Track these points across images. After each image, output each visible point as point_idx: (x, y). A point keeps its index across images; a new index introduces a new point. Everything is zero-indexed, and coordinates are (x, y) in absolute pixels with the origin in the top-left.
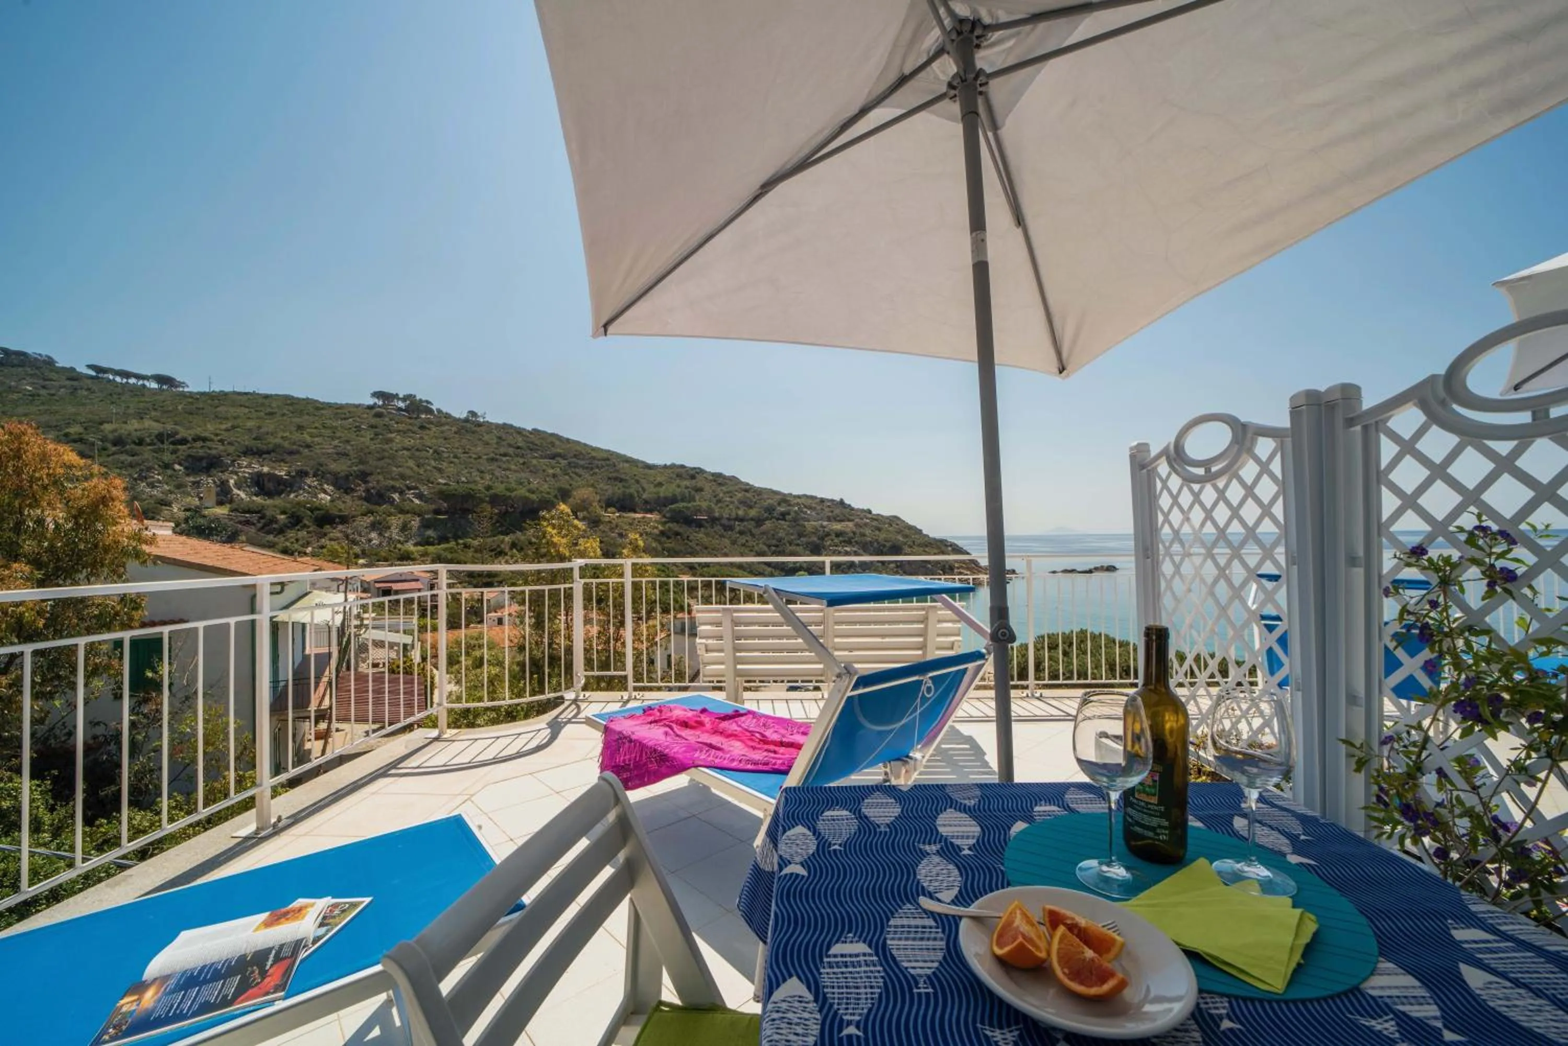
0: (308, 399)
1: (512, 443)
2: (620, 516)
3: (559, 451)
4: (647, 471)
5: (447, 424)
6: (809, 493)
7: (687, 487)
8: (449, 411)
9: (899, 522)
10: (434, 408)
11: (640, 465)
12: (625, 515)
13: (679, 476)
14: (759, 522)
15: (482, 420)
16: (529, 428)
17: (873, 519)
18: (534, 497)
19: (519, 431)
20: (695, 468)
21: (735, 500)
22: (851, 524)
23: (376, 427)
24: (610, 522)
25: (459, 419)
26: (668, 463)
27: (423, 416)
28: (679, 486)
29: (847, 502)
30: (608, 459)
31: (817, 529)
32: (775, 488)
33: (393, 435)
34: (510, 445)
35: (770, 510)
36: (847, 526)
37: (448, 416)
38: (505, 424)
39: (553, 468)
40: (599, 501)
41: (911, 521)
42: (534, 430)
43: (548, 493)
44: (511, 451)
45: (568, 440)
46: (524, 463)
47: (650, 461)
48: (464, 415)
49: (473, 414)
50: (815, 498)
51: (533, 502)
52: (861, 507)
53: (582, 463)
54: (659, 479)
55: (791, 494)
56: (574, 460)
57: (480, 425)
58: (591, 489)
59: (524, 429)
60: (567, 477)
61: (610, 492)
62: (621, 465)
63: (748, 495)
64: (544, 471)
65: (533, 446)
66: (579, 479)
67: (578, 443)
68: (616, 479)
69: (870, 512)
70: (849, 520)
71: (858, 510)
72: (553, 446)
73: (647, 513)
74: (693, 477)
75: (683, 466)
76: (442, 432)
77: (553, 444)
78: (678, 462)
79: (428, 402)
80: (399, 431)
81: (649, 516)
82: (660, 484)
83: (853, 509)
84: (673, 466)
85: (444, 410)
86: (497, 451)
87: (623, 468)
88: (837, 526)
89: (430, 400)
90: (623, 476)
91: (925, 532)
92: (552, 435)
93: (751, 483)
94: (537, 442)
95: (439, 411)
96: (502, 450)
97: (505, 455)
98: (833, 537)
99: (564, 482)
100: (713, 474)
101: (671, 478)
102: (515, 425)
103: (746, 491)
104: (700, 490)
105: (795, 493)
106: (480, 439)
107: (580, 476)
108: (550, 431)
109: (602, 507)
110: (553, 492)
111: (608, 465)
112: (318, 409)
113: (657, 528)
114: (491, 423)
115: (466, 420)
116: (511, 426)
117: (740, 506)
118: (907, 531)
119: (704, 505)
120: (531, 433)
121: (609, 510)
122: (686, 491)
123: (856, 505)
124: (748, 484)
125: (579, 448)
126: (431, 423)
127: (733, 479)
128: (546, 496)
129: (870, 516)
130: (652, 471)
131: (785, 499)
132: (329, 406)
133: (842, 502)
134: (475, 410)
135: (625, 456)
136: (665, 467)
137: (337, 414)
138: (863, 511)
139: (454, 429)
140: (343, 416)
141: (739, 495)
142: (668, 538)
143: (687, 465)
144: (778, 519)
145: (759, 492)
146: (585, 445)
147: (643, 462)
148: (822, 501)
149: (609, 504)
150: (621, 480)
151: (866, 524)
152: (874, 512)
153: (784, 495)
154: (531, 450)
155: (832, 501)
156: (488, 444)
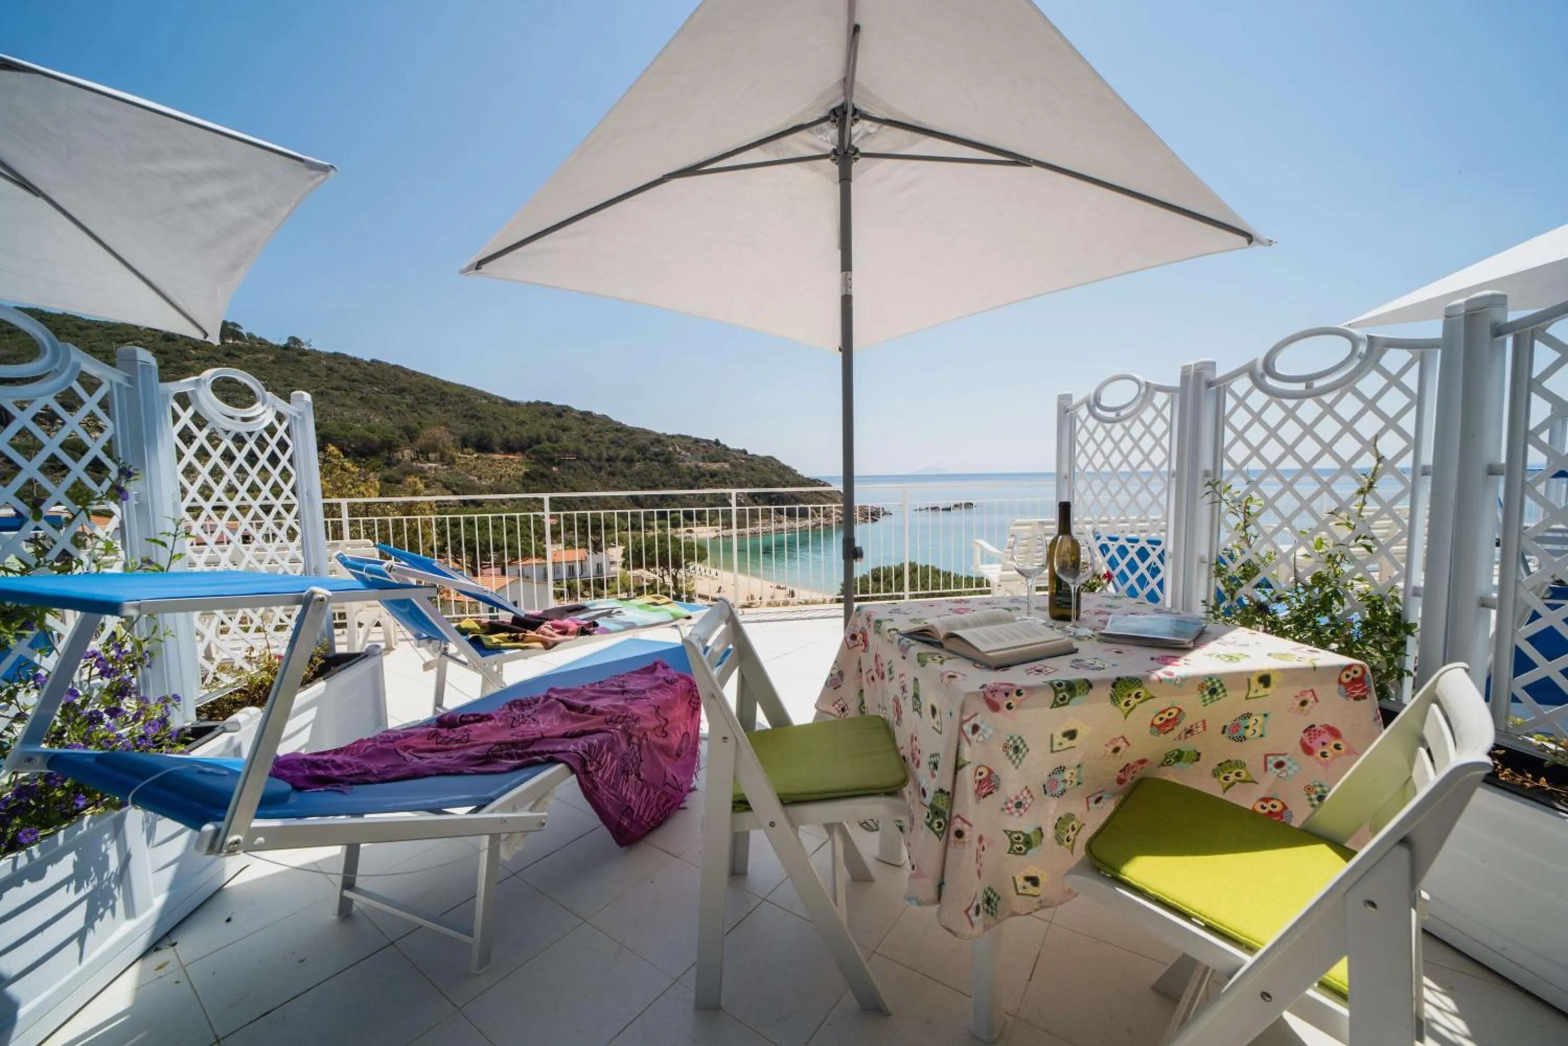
0: (65, 314)
1: (347, 375)
2: (478, 458)
3: (403, 385)
4: (510, 409)
5: (263, 351)
6: (683, 433)
7: (553, 427)
8: (264, 337)
9: (774, 462)
10: (244, 331)
11: (500, 401)
12: (483, 455)
13: (544, 414)
14: (629, 461)
15: (307, 348)
16: (368, 359)
17: (747, 460)
18: (375, 437)
19: (355, 362)
20: (562, 406)
21: (606, 439)
22: (727, 466)
23: (166, 353)
24: (467, 464)
25: (278, 347)
26: (533, 401)
27: (230, 341)
28: (543, 425)
29: (722, 442)
30: (462, 396)
31: (692, 470)
32: (648, 428)
33: (190, 363)
34: (344, 378)
35: (642, 450)
36: (723, 466)
37: (262, 341)
38: (335, 354)
39: (398, 404)
40: (454, 441)
41: (785, 462)
42: (372, 361)
43: (392, 433)
44: (345, 384)
45: (414, 373)
46: (362, 398)
47: (511, 397)
48: (283, 342)
49: (295, 340)
50: (690, 438)
51: (373, 441)
52: (736, 448)
53: (431, 398)
54: (522, 418)
55: (664, 434)
56: (423, 395)
57: (304, 353)
58: (443, 428)
59: (361, 360)
60: (415, 415)
61: (466, 430)
62: (478, 401)
63: (620, 434)
64: (387, 408)
65: (372, 380)
66: (429, 416)
67: (427, 376)
68: (473, 417)
69: (745, 452)
70: (725, 461)
71: (734, 450)
72: (397, 379)
73: (509, 454)
74: (559, 415)
75: (548, 404)
76: (256, 361)
77: (396, 377)
78: (544, 400)
79: (234, 324)
80: (198, 359)
81: (511, 457)
82: (522, 423)
83: (728, 449)
84: (538, 403)
85: (258, 335)
86: (327, 385)
87: (481, 404)
88: (715, 466)
89: (238, 322)
90: (481, 414)
91: (799, 472)
92: (395, 367)
93: (623, 423)
94: (377, 375)
95: (251, 336)
96: (335, 383)
97: (337, 389)
98: (708, 477)
99: (411, 420)
100: (582, 413)
101: (535, 416)
102: (349, 354)
103: (617, 430)
104: (565, 429)
105: (669, 433)
106: (305, 370)
107: (430, 413)
108: (392, 363)
109: (457, 448)
110: (398, 433)
111: (462, 402)
112: (81, 328)
113: (521, 470)
114: (320, 352)
115: (286, 348)
116: (345, 356)
117: (611, 446)
118: (781, 472)
119: (571, 446)
120: (368, 364)
121: (466, 450)
122: (552, 430)
123: (731, 445)
124: (620, 424)
125: (427, 382)
126: (240, 349)
127: (605, 420)
128: (390, 435)
129: (744, 456)
130: (514, 409)
131: (659, 439)
132: (98, 325)
133: (717, 443)
134: (297, 336)
135: (482, 392)
136: (529, 404)
137: (109, 335)
138: (738, 451)
139: (271, 358)
140: (119, 338)
141: (610, 435)
142: (534, 479)
143: (553, 403)
144: (651, 460)
145: (632, 432)
146: (435, 379)
147: (502, 399)
148: (697, 441)
149: (464, 443)
150: (479, 419)
151: (742, 464)
152: (750, 453)
153: (658, 435)
154: (370, 383)
155: (707, 441)
156: (316, 376)
